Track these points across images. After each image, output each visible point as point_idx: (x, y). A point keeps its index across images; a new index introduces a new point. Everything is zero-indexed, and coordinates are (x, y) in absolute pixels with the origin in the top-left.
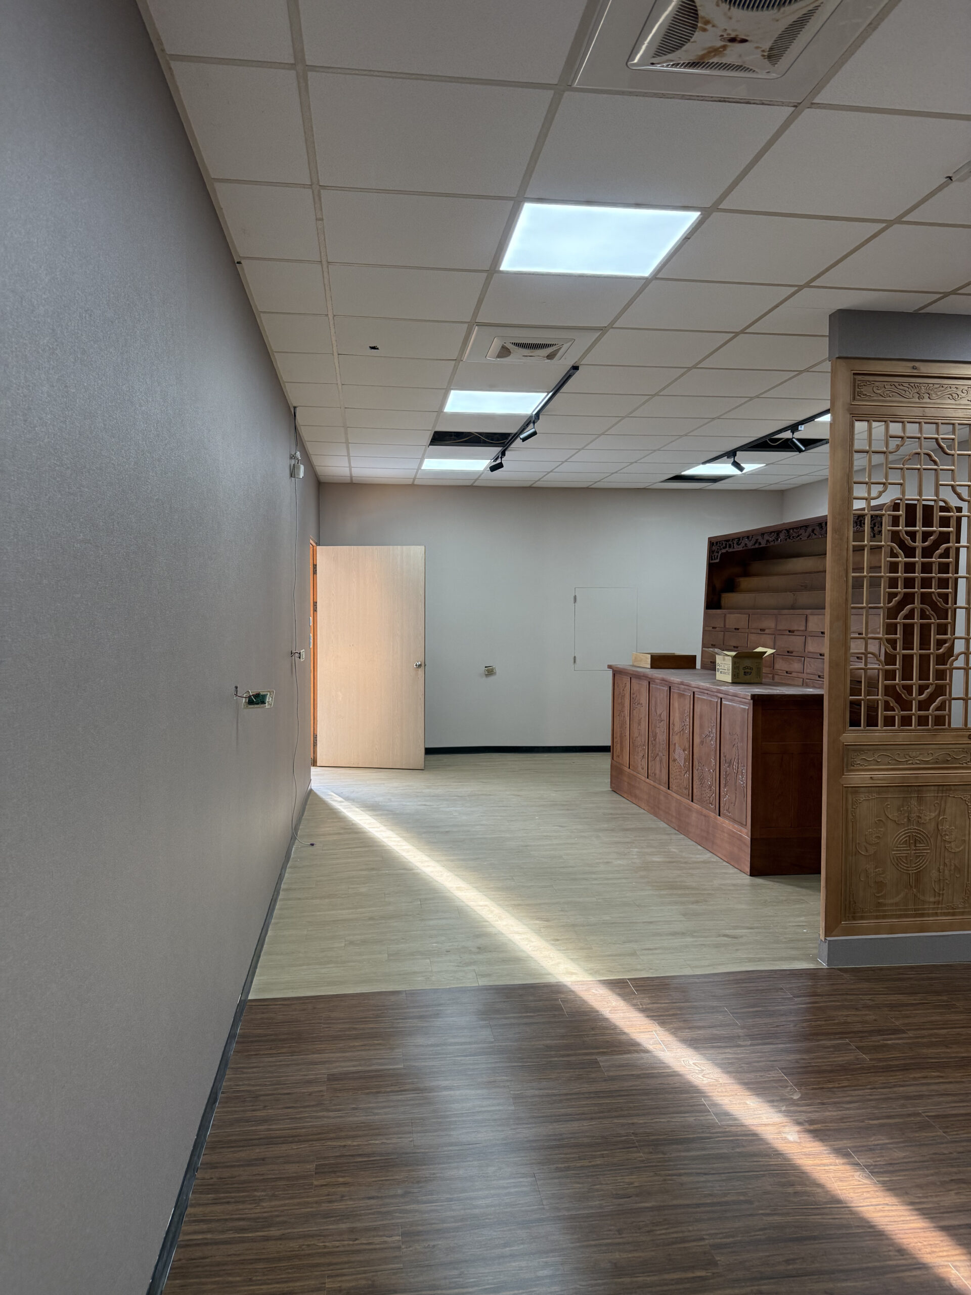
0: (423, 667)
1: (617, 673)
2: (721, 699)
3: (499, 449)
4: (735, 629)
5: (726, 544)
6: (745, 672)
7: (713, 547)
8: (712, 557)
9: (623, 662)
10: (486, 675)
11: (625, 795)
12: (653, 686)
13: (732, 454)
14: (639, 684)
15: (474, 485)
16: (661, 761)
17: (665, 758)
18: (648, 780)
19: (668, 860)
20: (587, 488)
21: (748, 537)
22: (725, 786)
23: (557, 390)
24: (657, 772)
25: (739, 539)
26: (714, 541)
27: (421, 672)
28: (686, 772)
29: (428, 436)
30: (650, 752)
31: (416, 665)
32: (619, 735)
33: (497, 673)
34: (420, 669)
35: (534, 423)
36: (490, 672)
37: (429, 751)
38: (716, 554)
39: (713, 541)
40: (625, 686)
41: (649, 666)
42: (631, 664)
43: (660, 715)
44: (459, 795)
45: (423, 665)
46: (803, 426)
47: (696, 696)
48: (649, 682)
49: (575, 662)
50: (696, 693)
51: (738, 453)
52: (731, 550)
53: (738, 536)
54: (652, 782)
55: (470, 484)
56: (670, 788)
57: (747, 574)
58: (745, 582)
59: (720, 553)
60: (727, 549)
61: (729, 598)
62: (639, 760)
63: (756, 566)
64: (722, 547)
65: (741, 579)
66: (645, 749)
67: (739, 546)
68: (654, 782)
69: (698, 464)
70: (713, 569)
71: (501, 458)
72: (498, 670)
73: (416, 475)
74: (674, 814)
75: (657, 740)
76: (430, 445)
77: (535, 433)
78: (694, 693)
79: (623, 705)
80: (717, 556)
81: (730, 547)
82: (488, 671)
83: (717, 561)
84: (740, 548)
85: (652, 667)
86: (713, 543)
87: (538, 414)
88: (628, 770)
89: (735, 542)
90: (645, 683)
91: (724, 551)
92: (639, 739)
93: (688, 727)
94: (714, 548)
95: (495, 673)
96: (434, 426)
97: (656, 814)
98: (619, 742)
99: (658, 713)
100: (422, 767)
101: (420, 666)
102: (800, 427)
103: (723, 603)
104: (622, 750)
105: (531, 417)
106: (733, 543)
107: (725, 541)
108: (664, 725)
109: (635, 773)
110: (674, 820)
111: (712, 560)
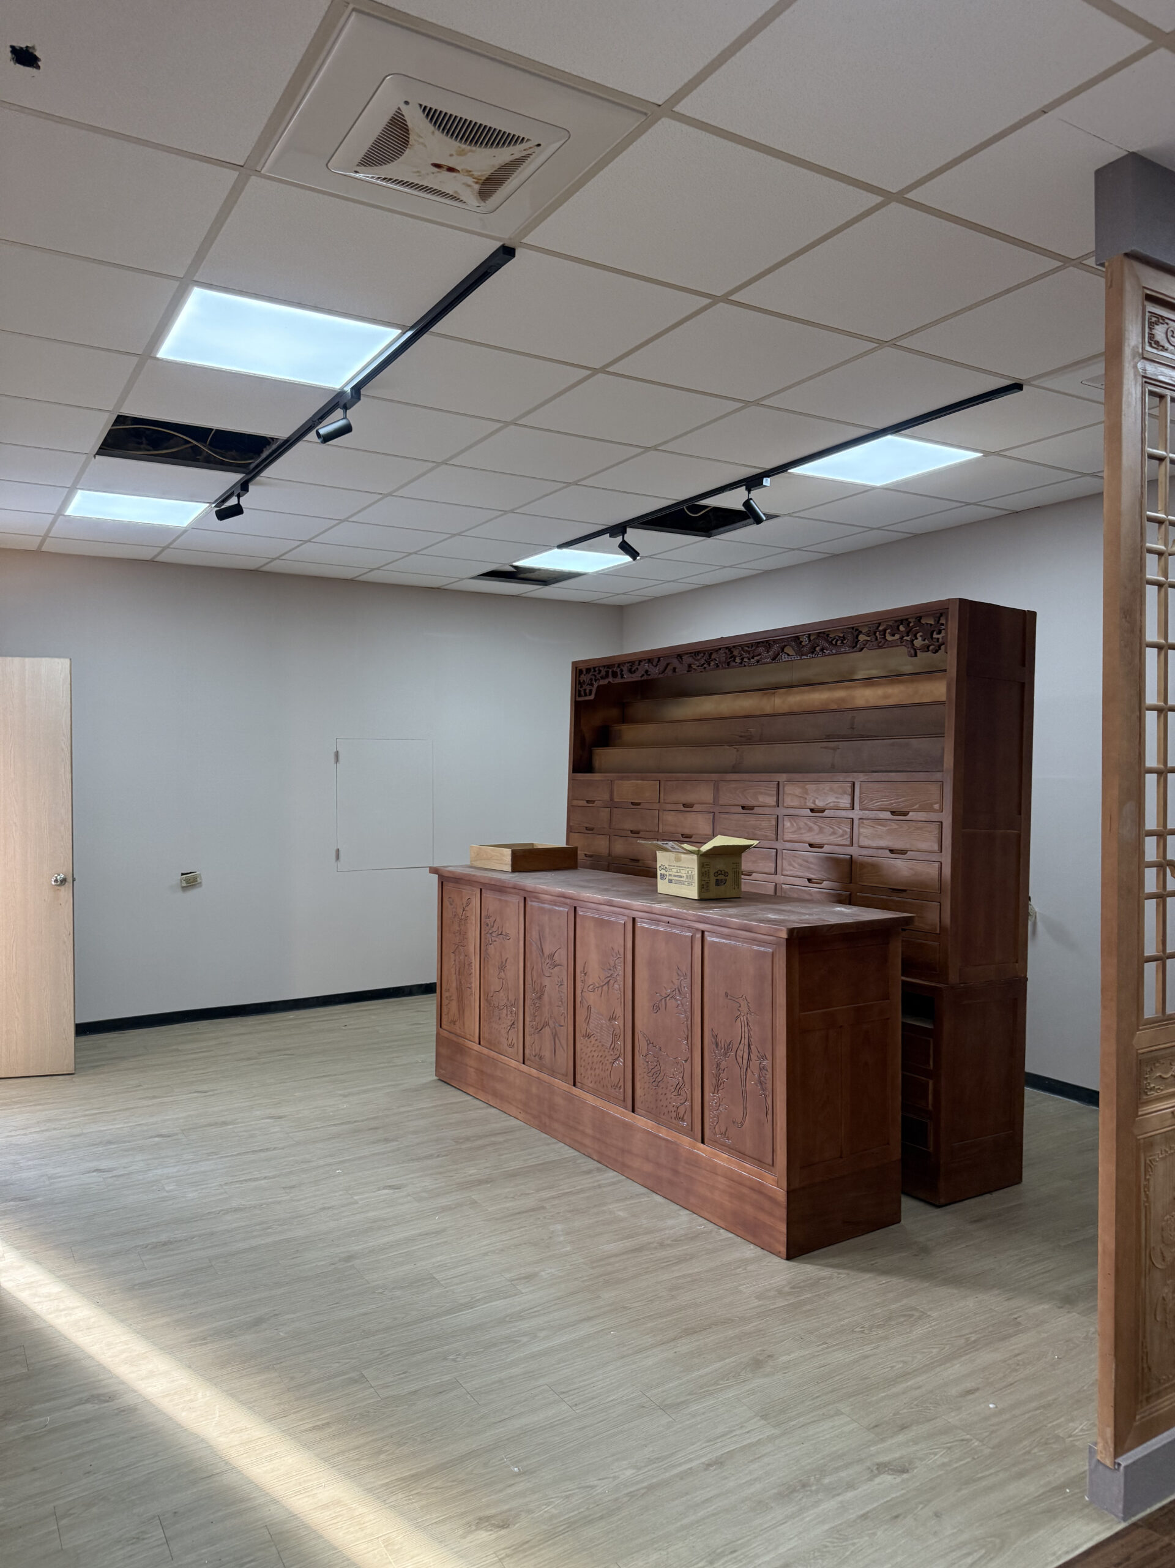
0: (69, 884)
1: (447, 881)
2: (703, 932)
3: (236, 477)
4: (632, 803)
5: (607, 672)
6: (717, 880)
7: (582, 676)
8: (579, 691)
9: (455, 862)
10: (183, 887)
11: (471, 1091)
12: (534, 904)
13: (618, 530)
14: (500, 900)
15: (158, 559)
16: (555, 1035)
17: (565, 1031)
18: (523, 1067)
19: (629, 1244)
20: (352, 580)
21: (650, 661)
22: (717, 1088)
23: (424, 326)
24: (547, 1054)
25: (632, 663)
26: (583, 667)
27: (65, 893)
28: (617, 1059)
29: (100, 427)
30: (528, 1019)
31: (56, 881)
32: (454, 985)
33: (204, 882)
34: (62, 888)
35: (345, 408)
36: (190, 881)
37: (82, 1030)
38: (588, 688)
39: (581, 666)
40: (468, 904)
41: (509, 868)
42: (468, 863)
43: (552, 956)
44: (164, 1131)
45: (70, 879)
46: (769, 479)
47: (639, 925)
48: (525, 898)
49: (338, 857)
50: (638, 920)
51: (628, 530)
52: (618, 680)
53: (633, 658)
54: (534, 1072)
55: (149, 558)
56: (578, 1084)
57: (624, 719)
58: (629, 732)
59: (596, 685)
60: (610, 679)
61: (605, 756)
62: (504, 1032)
63: (641, 707)
64: (598, 676)
65: (624, 727)
66: (517, 1013)
67: (633, 675)
68: (540, 1069)
69: (549, 547)
70: (580, 709)
71: (239, 496)
72: (204, 879)
73: (49, 530)
74: (589, 1131)
75: (546, 997)
76: (98, 453)
77: (347, 429)
78: (634, 919)
79: (463, 934)
80: (591, 691)
81: (615, 675)
82: (187, 881)
83: (592, 697)
84: (636, 677)
85: (514, 870)
86: (581, 672)
87: (357, 389)
88: (476, 1047)
89: (625, 669)
90: (515, 900)
91: (603, 682)
92: (502, 994)
93: (620, 979)
94: (583, 678)
95: (201, 883)
96: (122, 400)
97: (544, 1128)
98: (455, 997)
99: (547, 952)
100: (71, 1070)
101: (63, 881)
102: (765, 479)
103: (597, 763)
104: (461, 1009)
105: (341, 394)
106: (622, 670)
107: (604, 666)
108: (562, 973)
109: (492, 1054)
110: (587, 1141)
111: (580, 695)
